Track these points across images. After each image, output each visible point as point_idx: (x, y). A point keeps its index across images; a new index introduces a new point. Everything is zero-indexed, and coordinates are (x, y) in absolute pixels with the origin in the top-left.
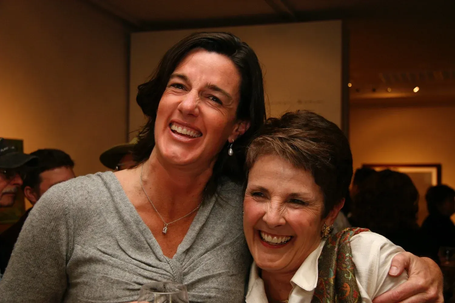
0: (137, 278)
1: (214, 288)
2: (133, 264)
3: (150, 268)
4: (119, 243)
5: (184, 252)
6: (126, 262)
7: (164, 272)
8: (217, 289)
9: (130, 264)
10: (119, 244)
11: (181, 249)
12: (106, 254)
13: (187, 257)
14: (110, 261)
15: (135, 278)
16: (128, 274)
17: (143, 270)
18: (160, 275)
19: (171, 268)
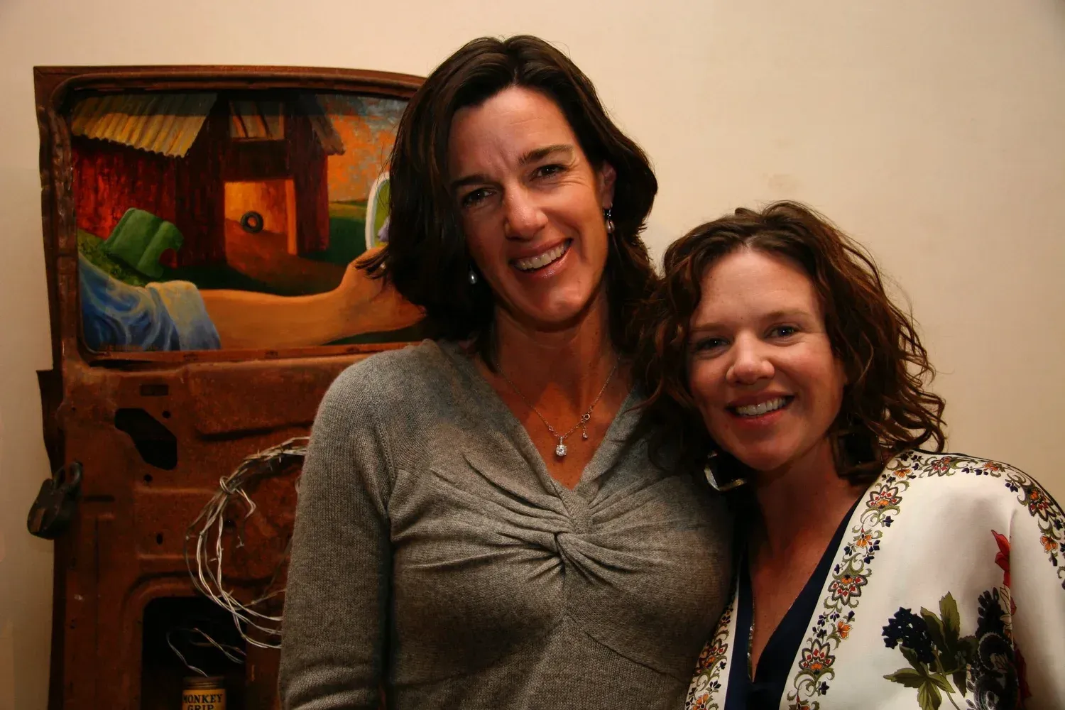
0: (504, 528)
1: (659, 550)
2: (495, 502)
3: (526, 509)
4: (467, 458)
5: (596, 480)
6: (484, 498)
7: (553, 515)
8: (664, 550)
9: (490, 502)
10: (467, 461)
11: (589, 473)
12: (446, 480)
13: (605, 491)
14: (453, 496)
15: (500, 526)
16: (486, 520)
17: (513, 513)
18: (546, 520)
19: (565, 506)
